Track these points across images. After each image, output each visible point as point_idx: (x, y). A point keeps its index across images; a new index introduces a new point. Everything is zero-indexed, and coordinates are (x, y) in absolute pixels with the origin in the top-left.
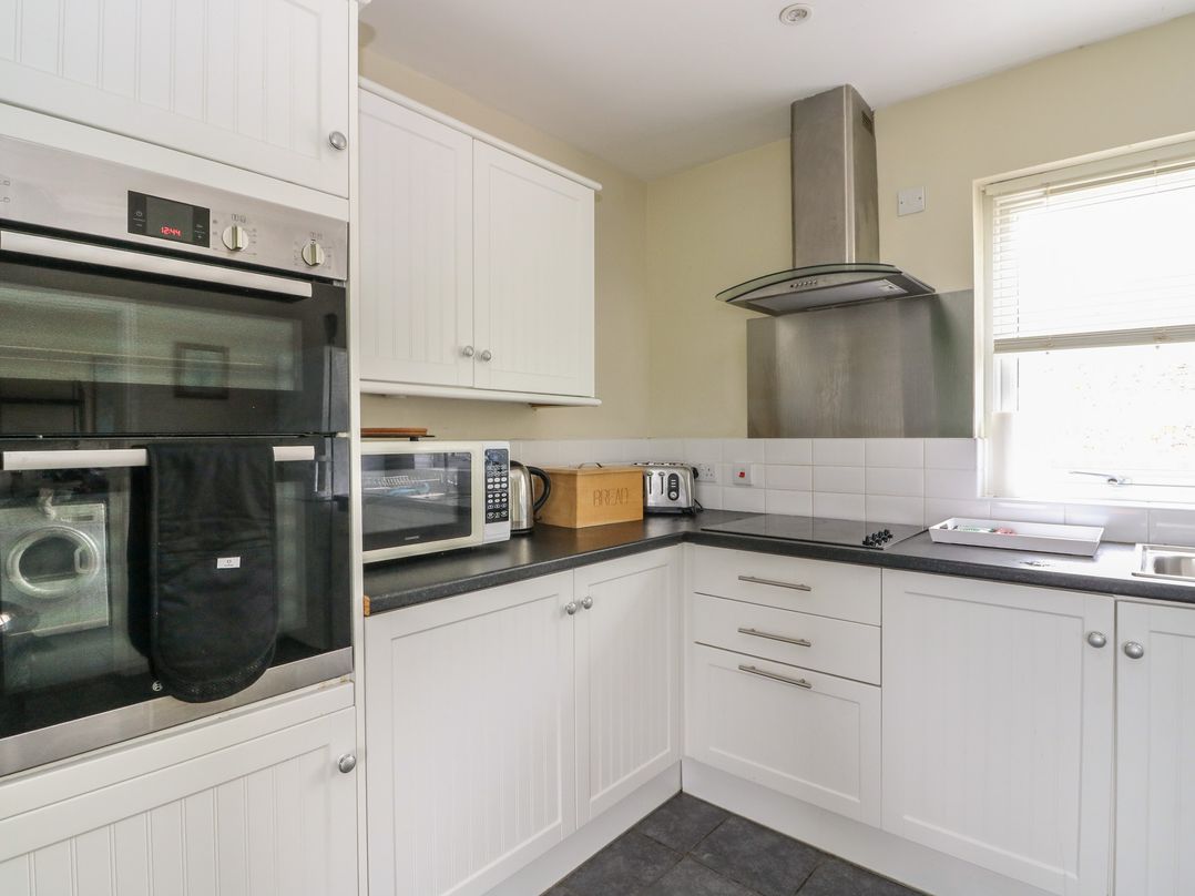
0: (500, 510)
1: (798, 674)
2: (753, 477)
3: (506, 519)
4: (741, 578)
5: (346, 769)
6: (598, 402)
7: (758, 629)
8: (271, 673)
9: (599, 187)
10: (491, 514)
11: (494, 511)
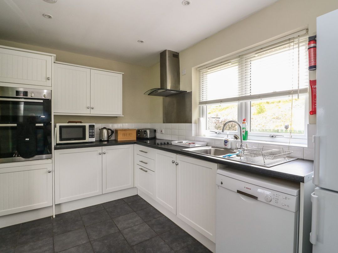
0: (92, 136)
1: (146, 170)
2: (163, 132)
3: (94, 137)
4: (140, 151)
5: (49, 172)
6: (123, 116)
7: (143, 161)
8: (37, 157)
9: (123, 73)
10: (90, 136)
11: (91, 136)
